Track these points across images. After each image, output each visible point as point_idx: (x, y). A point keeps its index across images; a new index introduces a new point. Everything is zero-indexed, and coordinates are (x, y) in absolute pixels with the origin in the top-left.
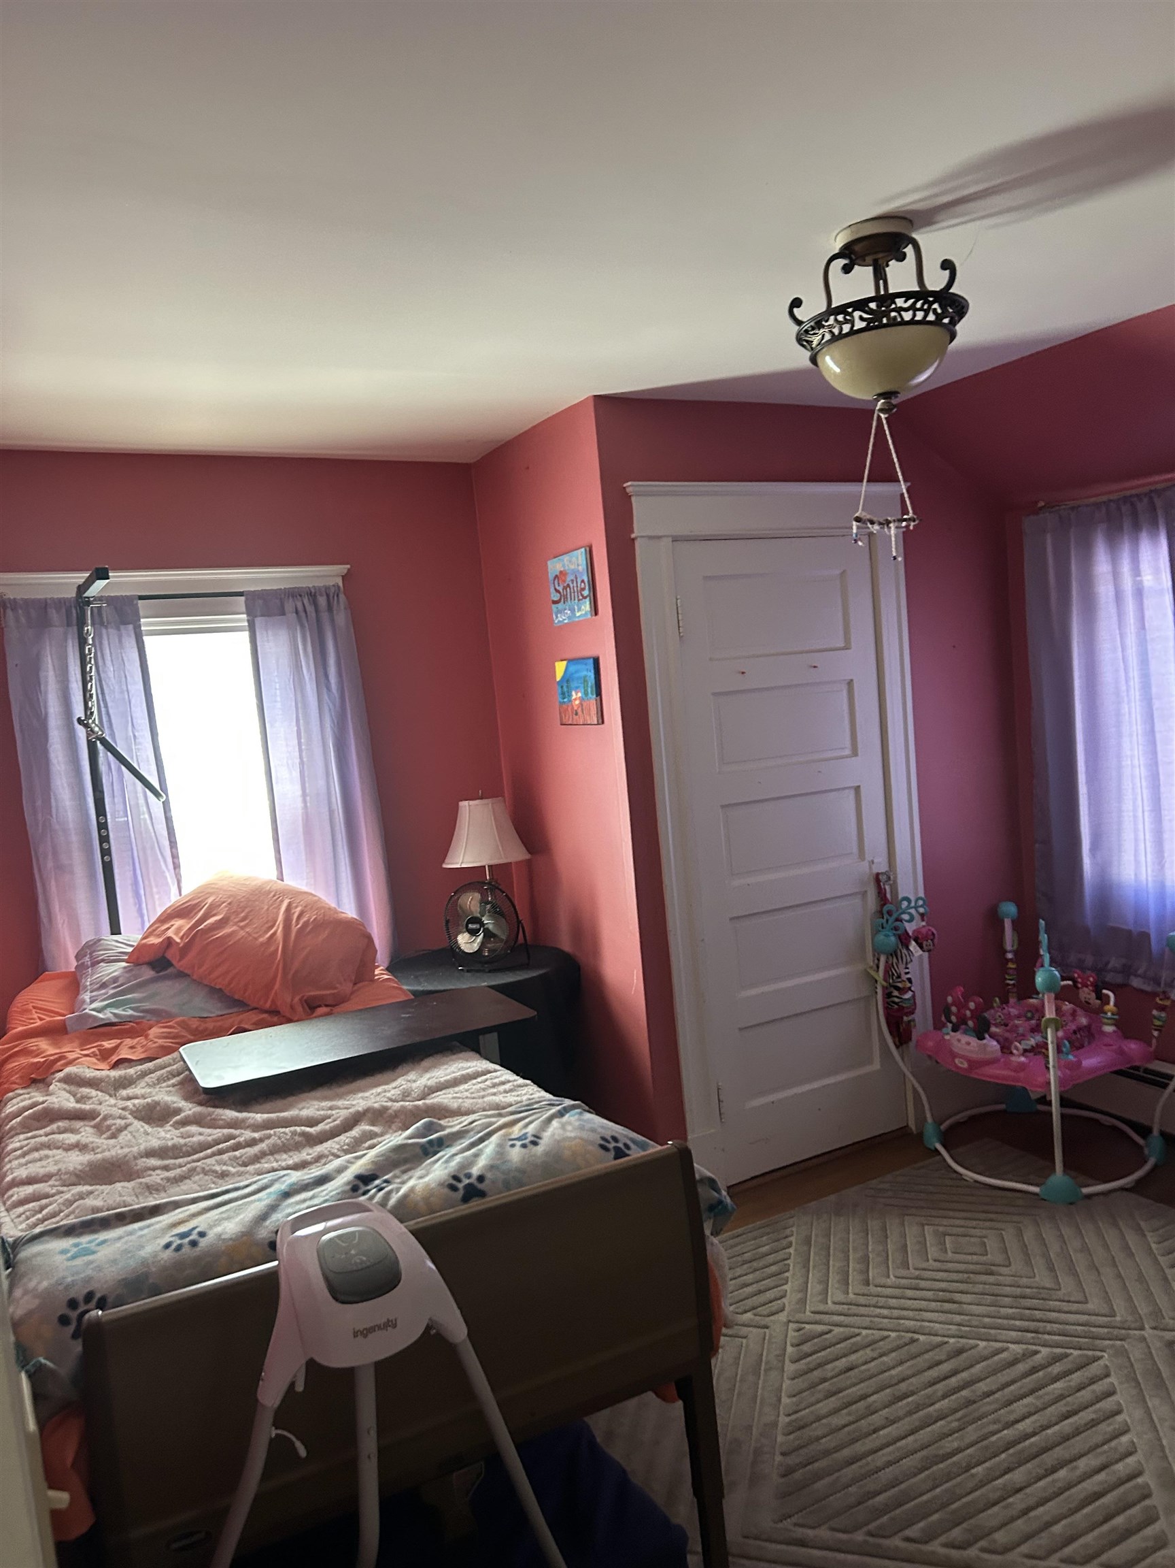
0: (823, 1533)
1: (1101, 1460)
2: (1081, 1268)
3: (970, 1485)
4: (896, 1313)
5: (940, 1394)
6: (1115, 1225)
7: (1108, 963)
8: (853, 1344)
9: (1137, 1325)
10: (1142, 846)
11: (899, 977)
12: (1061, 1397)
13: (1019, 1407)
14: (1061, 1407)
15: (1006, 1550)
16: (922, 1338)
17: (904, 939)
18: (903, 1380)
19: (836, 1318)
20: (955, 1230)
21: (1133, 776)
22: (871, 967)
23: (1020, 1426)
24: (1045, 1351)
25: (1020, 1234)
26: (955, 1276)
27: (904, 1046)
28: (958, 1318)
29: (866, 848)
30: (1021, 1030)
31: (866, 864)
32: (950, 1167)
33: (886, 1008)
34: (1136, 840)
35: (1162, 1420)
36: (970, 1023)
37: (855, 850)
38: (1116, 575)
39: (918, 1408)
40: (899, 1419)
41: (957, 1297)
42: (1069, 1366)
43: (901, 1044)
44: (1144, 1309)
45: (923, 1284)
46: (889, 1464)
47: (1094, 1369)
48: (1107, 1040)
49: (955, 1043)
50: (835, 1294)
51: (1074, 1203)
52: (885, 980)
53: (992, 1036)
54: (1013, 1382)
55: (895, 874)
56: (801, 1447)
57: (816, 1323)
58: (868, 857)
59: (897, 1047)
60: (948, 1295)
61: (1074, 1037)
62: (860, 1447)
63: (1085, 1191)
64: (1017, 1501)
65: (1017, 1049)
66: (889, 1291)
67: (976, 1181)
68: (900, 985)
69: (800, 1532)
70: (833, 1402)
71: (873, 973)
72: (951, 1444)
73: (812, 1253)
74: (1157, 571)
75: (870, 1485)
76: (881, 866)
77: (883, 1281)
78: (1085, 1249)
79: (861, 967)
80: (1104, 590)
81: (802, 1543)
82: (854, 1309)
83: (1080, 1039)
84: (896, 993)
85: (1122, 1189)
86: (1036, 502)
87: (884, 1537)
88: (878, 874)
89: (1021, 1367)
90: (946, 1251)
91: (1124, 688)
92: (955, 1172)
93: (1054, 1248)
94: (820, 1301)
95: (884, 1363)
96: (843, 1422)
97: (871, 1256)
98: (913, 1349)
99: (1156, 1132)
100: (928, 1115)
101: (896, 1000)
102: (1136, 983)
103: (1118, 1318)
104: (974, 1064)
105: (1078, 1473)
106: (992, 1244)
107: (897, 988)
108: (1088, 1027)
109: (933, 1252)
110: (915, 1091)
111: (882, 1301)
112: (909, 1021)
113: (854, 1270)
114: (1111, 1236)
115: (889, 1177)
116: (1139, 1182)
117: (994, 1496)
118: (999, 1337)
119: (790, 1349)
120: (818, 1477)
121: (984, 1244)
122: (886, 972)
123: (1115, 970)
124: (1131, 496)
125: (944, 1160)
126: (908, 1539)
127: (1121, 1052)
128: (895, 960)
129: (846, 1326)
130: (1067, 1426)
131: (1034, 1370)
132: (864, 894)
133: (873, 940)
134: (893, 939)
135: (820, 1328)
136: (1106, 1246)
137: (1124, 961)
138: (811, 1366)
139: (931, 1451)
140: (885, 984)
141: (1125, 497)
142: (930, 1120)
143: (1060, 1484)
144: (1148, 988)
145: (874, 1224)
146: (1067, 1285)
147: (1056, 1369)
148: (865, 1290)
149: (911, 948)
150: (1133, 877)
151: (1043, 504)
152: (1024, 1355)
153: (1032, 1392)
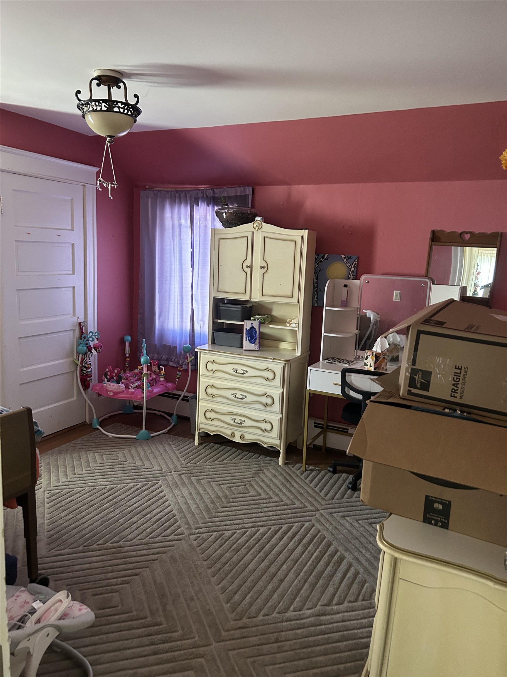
0: (67, 550)
1: (161, 509)
2: (151, 458)
3: (118, 525)
4: (87, 481)
5: (106, 502)
6: (162, 444)
7: (162, 357)
8: (73, 493)
9: (170, 471)
10: (176, 316)
11: (87, 363)
12: (147, 495)
13: (134, 501)
14: (147, 498)
15: (132, 539)
16: (97, 487)
17: (89, 349)
18: (92, 501)
19: (64, 487)
20: (107, 453)
21: (174, 291)
22: (76, 359)
23: (134, 506)
24: (140, 484)
25: (130, 451)
26: (108, 467)
27: (86, 390)
28: (110, 479)
29: (76, 312)
30: (132, 381)
31: (76, 318)
32: (103, 433)
33: (80, 375)
34: (174, 314)
35: (178, 496)
36: (115, 378)
37: (72, 313)
38: (172, 218)
39: (98, 508)
40: (92, 512)
41: (109, 473)
42: (149, 486)
43: (85, 390)
44: (171, 466)
45: (96, 471)
46: (90, 525)
47: (157, 486)
48: (161, 383)
49: (108, 386)
50: (62, 479)
51: (148, 439)
52: (81, 364)
53: (122, 383)
54: (131, 494)
55: (87, 322)
56: (55, 528)
57: (56, 489)
58: (77, 316)
59: (84, 390)
60: (106, 473)
61: (151, 382)
62: (78, 523)
63: (152, 435)
64: (135, 526)
65: (131, 387)
66: (83, 475)
67: (113, 437)
68: (87, 366)
69: (58, 552)
70: (66, 512)
71: (77, 362)
72: (110, 516)
73: (51, 468)
74: (186, 219)
75: (83, 533)
76: (82, 319)
77: (81, 472)
78: (152, 452)
79: (71, 359)
80: (168, 222)
81: (60, 555)
82: (71, 483)
83: (153, 383)
84: (85, 369)
85: (164, 433)
86: (146, 186)
87: (90, 546)
88: (80, 323)
89: (133, 490)
90: (104, 460)
91: (173, 259)
92: (106, 435)
93: (142, 454)
94: (57, 483)
95: (84, 497)
96: (71, 517)
97: (75, 465)
98: (95, 491)
99: (175, 414)
100: (95, 415)
101: (85, 372)
102: (171, 364)
103: (164, 470)
104: (115, 393)
105: (153, 514)
106: (120, 455)
107: (86, 367)
108: (155, 379)
109: (99, 461)
110: (89, 406)
111: (81, 479)
112: (90, 380)
113: (69, 471)
114: (161, 448)
115: (80, 439)
116: (169, 430)
117: (126, 526)
118: (125, 482)
119: (46, 500)
120: (63, 535)
121: (117, 456)
122: (82, 361)
123: (164, 360)
124: (179, 191)
125: (101, 431)
126: (99, 545)
127: (166, 386)
128: (85, 356)
129: (68, 489)
130: (149, 503)
131: (137, 490)
132: (74, 330)
133: (77, 349)
134: (85, 348)
135: (58, 491)
136: (159, 451)
137: (167, 356)
138: (56, 503)
139: (105, 518)
140: (81, 366)
141: (177, 191)
142: (95, 417)
143: (148, 519)
144: (175, 366)
145: (76, 455)
146: (147, 464)
147: (145, 488)
148: (75, 476)
149: (93, 352)
150: (172, 327)
151: (148, 187)
152: (134, 486)
153: (137, 496)
